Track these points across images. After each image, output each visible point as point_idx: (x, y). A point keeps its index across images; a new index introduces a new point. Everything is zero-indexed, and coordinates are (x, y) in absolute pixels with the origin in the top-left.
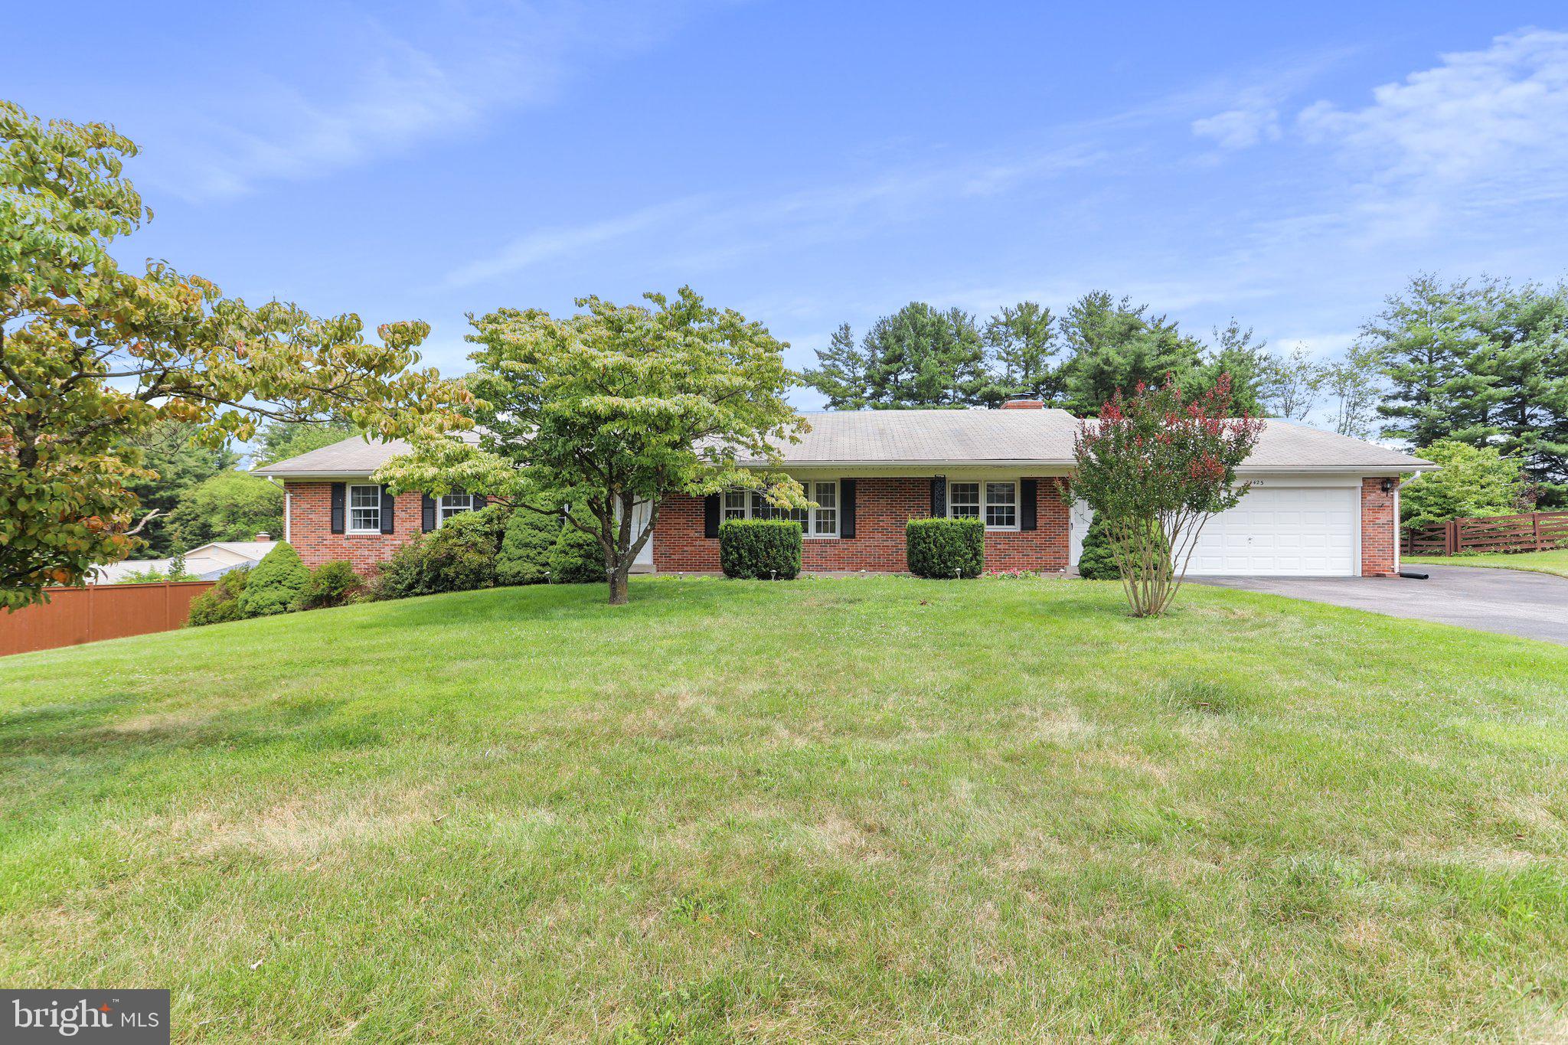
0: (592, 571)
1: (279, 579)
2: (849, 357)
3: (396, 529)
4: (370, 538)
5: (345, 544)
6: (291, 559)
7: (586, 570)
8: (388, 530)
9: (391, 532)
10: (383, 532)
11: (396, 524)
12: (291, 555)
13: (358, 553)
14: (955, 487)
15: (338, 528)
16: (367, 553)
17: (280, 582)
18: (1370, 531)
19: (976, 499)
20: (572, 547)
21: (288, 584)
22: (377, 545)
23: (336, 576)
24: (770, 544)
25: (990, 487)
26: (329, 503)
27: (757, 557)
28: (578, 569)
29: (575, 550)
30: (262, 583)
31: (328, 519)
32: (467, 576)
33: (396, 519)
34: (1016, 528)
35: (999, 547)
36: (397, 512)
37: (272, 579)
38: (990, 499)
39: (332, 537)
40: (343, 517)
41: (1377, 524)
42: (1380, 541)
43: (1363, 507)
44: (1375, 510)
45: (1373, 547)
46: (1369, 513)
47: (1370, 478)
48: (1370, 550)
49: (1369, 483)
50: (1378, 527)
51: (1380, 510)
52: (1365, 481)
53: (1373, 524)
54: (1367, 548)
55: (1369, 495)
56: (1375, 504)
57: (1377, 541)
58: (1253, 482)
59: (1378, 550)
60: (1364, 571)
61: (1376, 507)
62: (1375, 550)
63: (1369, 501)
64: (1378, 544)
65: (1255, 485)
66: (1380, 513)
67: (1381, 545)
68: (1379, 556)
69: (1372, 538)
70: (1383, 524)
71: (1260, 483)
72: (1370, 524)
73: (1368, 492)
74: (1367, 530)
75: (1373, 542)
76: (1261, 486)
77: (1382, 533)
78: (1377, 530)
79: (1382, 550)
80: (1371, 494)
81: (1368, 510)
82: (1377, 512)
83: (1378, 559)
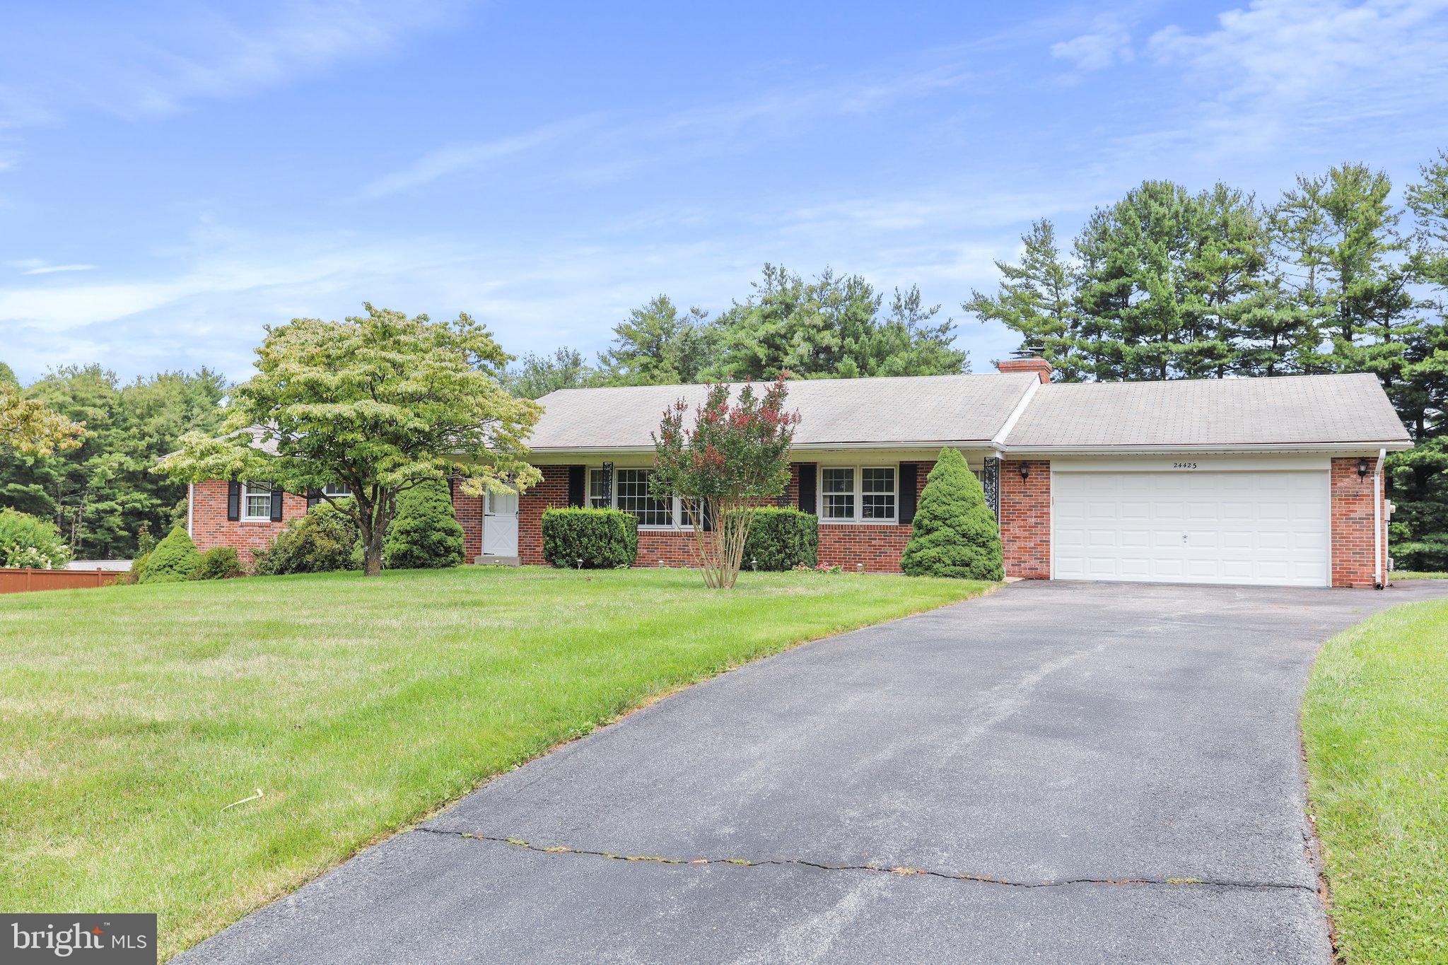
0: (418, 558)
1: (171, 563)
2: (1048, 273)
3: (284, 516)
4: (261, 526)
5: (239, 531)
6: (183, 544)
7: (412, 556)
8: (277, 518)
9: (280, 519)
10: (273, 519)
11: (284, 511)
12: (185, 540)
14: (828, 473)
15: (234, 517)
17: (171, 566)
18: (1342, 528)
19: (850, 487)
20: (402, 533)
21: (179, 569)
22: (267, 533)
23: (217, 561)
24: (582, 533)
25: (867, 473)
26: (226, 490)
27: (570, 546)
28: (405, 555)
29: (404, 536)
30: (156, 567)
31: (225, 506)
32: (323, 562)
33: (284, 506)
34: (894, 521)
35: (874, 542)
36: (285, 501)
37: (164, 563)
38: (866, 487)
39: (228, 524)
40: (239, 503)
41: (1352, 519)
42: (1356, 542)
43: (1332, 496)
44: (1349, 499)
45: (1346, 549)
46: (1341, 504)
47: (1342, 458)
48: (1343, 553)
49: (1341, 465)
50: (1353, 523)
51: (1356, 499)
52: (1335, 462)
53: (1346, 519)
54: (1338, 549)
55: (1341, 481)
56: (1349, 492)
57: (1352, 542)
58: (1183, 464)
59: (1353, 553)
60: (1334, 580)
61: (1350, 496)
62: (1349, 553)
63: (1341, 488)
64: (1353, 545)
65: (1187, 469)
66: (1355, 504)
67: (1358, 546)
68: (1354, 561)
69: (1344, 538)
70: (1360, 519)
71: (1192, 466)
72: (1342, 519)
73: (1339, 477)
74: (1339, 526)
75: (1346, 542)
76: (1196, 469)
77: (1360, 530)
78: (1351, 526)
79: (1359, 553)
80: (1344, 480)
81: (1339, 500)
82: (1353, 504)
83: (1353, 565)
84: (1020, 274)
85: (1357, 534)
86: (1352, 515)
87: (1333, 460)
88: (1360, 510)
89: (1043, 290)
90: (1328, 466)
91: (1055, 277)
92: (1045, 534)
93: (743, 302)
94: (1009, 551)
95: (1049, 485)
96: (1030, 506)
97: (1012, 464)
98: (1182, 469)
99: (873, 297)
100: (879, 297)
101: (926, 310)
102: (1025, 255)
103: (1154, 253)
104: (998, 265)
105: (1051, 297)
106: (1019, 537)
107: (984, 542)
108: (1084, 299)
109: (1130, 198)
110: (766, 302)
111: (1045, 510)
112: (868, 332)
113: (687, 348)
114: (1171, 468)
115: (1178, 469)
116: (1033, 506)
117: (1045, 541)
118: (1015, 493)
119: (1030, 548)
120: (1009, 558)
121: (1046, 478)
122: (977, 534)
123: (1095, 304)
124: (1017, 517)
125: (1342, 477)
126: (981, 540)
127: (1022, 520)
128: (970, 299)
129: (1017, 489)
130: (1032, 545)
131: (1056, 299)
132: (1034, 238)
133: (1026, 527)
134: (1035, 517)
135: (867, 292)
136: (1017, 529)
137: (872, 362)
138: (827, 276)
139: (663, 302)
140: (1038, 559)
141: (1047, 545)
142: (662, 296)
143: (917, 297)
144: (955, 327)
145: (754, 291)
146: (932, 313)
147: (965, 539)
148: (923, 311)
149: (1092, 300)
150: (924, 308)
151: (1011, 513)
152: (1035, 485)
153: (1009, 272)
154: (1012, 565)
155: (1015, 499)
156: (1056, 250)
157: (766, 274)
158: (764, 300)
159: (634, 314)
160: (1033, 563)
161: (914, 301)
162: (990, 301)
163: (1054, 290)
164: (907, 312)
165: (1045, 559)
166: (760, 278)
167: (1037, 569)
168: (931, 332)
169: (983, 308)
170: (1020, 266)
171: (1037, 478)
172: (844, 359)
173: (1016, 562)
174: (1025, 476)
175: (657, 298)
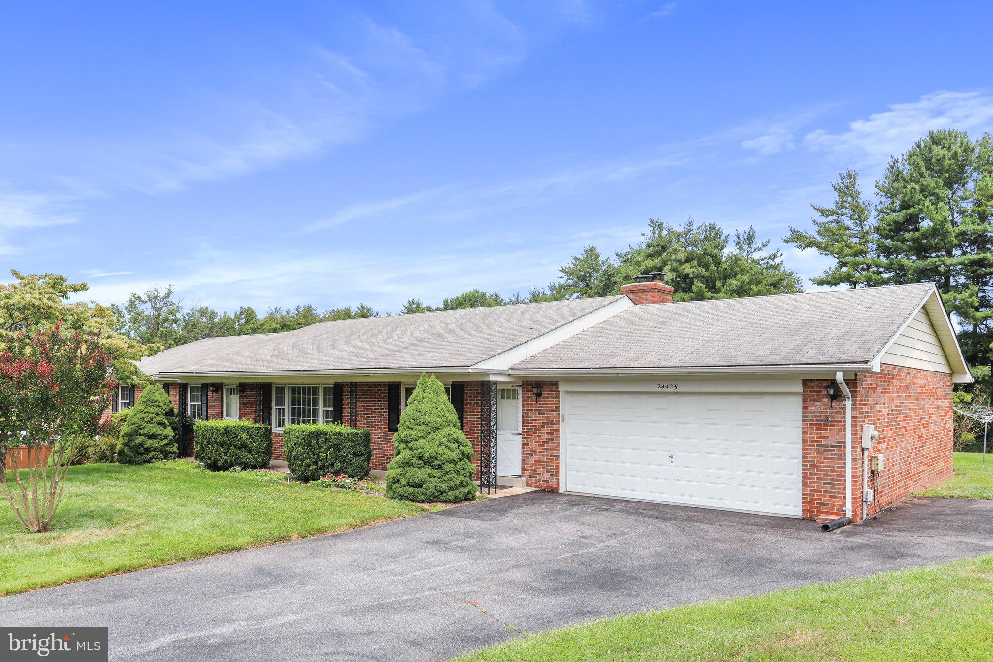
2: (854, 210)
14: (408, 391)
18: (814, 455)
41: (823, 446)
42: (827, 471)
43: (804, 420)
44: (820, 425)
45: (817, 479)
46: (812, 429)
47: (813, 380)
48: (814, 483)
49: (812, 388)
50: (824, 450)
51: (827, 425)
52: (806, 384)
53: (817, 446)
54: (809, 478)
55: (813, 404)
56: (820, 417)
57: (823, 471)
58: (665, 386)
59: (824, 483)
60: (804, 511)
61: (821, 421)
62: (820, 483)
63: (813, 412)
64: (824, 475)
65: (669, 390)
66: (826, 430)
67: (829, 475)
68: (825, 492)
69: (815, 466)
70: (831, 446)
71: (674, 387)
72: (813, 446)
73: (811, 400)
74: (809, 454)
75: (817, 470)
76: (676, 391)
77: (831, 459)
78: (822, 454)
79: (830, 484)
80: (816, 403)
81: (811, 425)
82: (823, 429)
83: (824, 496)
84: (833, 213)
85: (828, 463)
86: (824, 442)
87: (805, 382)
88: (831, 437)
89: (849, 223)
90: (800, 389)
91: (859, 212)
92: (554, 450)
93: (635, 247)
94: (528, 464)
95: (559, 404)
96: (543, 423)
97: (530, 384)
98: (665, 390)
99: (722, 238)
100: (727, 237)
101: (760, 245)
102: (838, 199)
103: (932, 186)
104: (813, 207)
105: (856, 229)
106: (535, 452)
107: (439, 465)
108: (880, 228)
109: (918, 146)
110: (649, 246)
111: (555, 427)
112: (717, 263)
113: (604, 279)
114: (655, 389)
115: (661, 390)
116: (546, 424)
117: (554, 456)
118: (532, 410)
119: (544, 462)
120: (528, 470)
121: (556, 398)
122: (431, 457)
123: (890, 231)
124: (534, 433)
125: (814, 400)
126: (436, 462)
127: (538, 436)
128: (788, 234)
129: (533, 407)
130: (545, 459)
131: (860, 229)
132: (842, 185)
133: (540, 442)
134: (547, 433)
135: (718, 234)
136: (534, 444)
137: (718, 284)
138: (690, 224)
139: (592, 249)
140: (549, 472)
141: (556, 460)
142: (591, 246)
143: (753, 235)
144: (781, 255)
145: (643, 239)
146: (764, 246)
147: (421, 462)
148: (757, 245)
149: (888, 228)
150: (758, 243)
151: (529, 429)
152: (547, 404)
153: (824, 213)
154: (531, 477)
155: (532, 417)
156: (859, 192)
157: (651, 226)
158: (647, 244)
159: (574, 259)
160: (546, 476)
161: (750, 238)
162: (804, 234)
163: (859, 222)
164: (745, 247)
165: (555, 472)
166: (648, 231)
167: (548, 481)
168: (763, 260)
169: (799, 239)
170: (833, 207)
171: (548, 398)
172: (695, 283)
173: (532, 473)
174: (539, 395)
175: (588, 248)
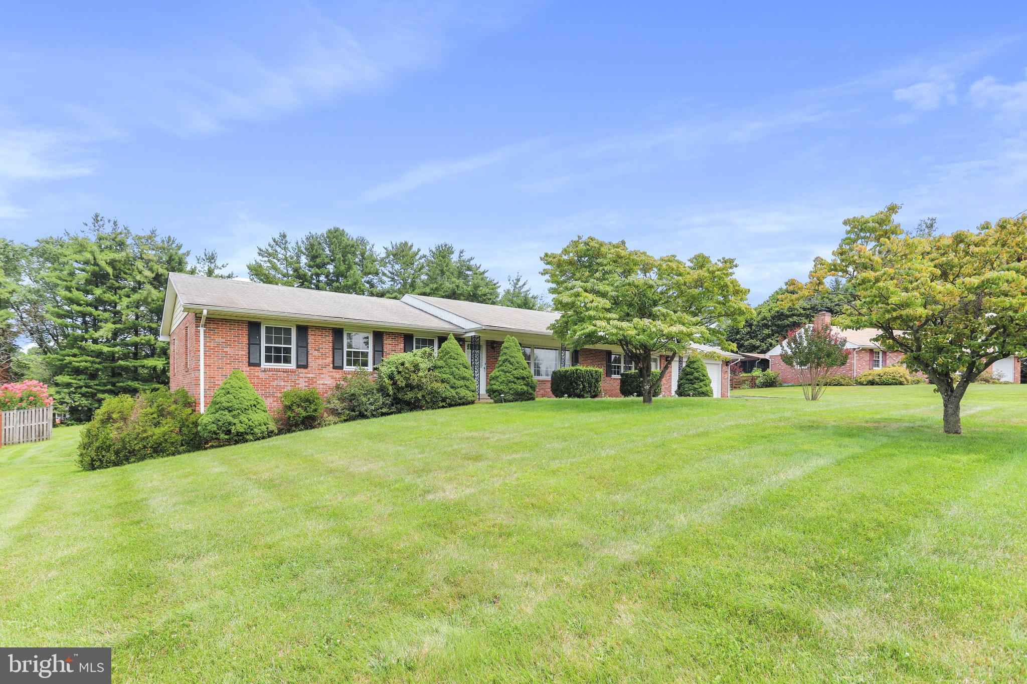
3: (310, 364)
4: (285, 372)
5: (262, 375)
8: (303, 365)
9: (306, 367)
10: (298, 366)
11: (310, 360)
13: (274, 383)
15: (253, 362)
16: (282, 384)
22: (293, 377)
31: (245, 353)
33: (310, 356)
36: (311, 351)
39: (248, 369)
40: (259, 352)
